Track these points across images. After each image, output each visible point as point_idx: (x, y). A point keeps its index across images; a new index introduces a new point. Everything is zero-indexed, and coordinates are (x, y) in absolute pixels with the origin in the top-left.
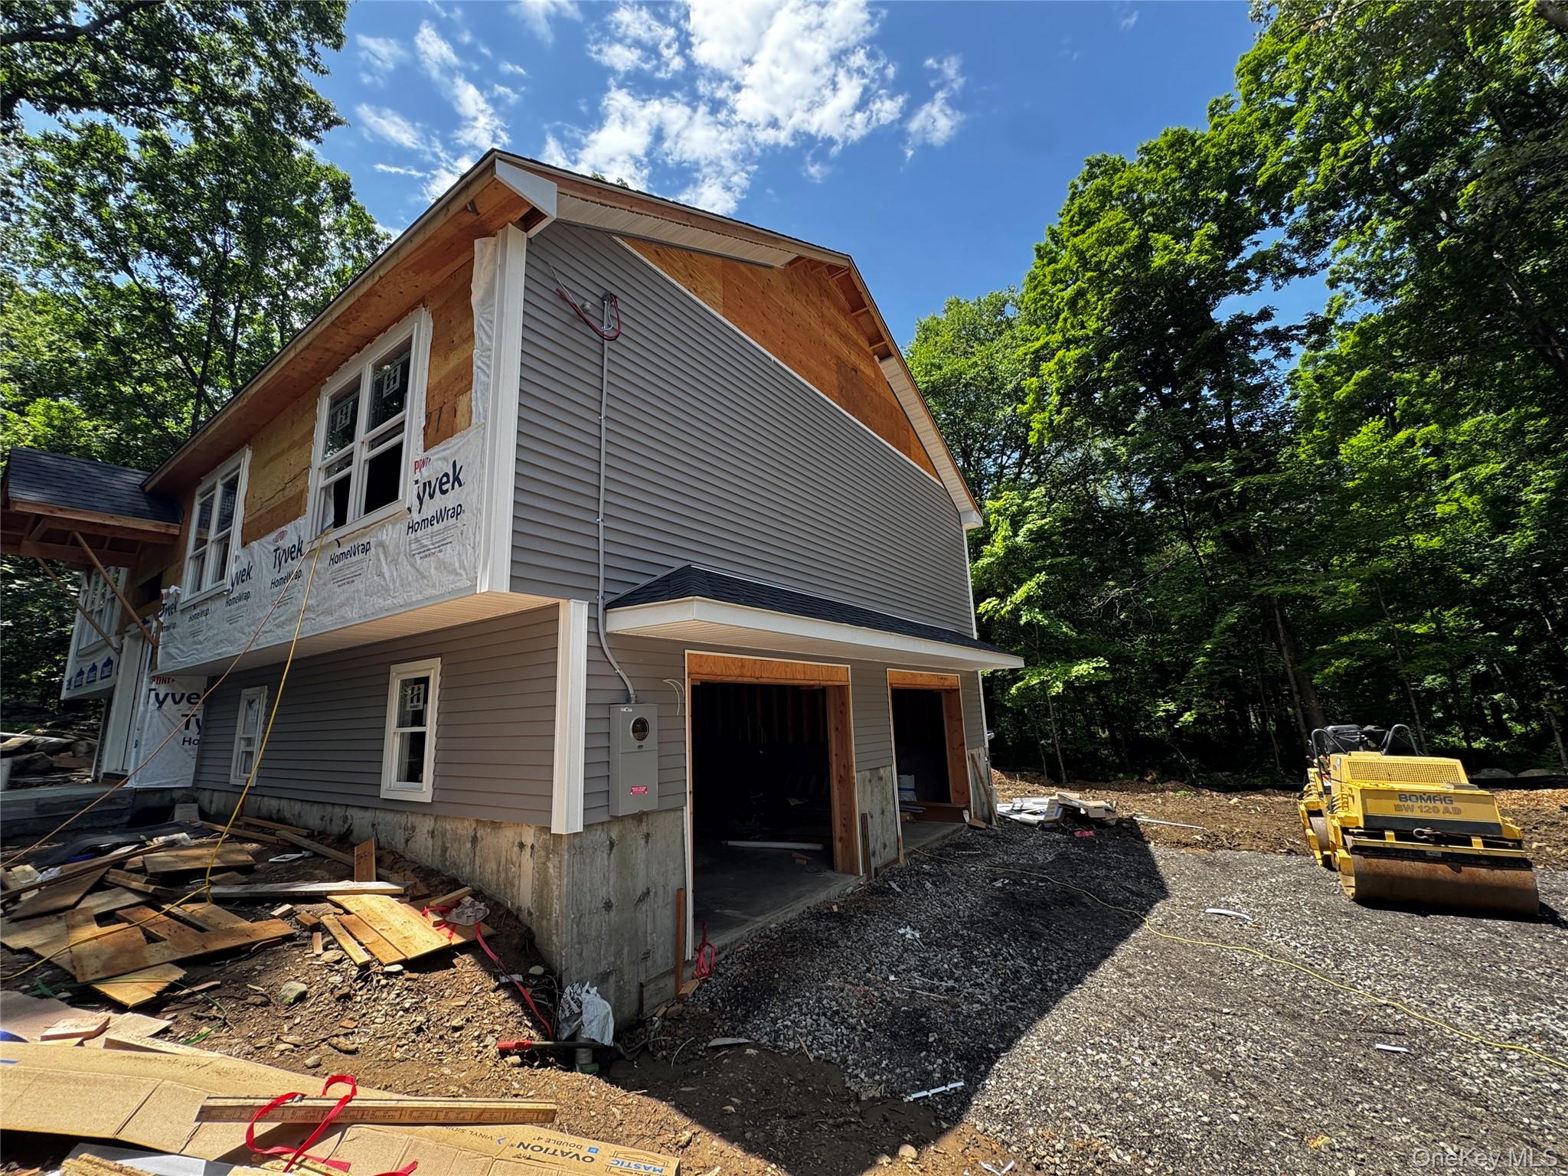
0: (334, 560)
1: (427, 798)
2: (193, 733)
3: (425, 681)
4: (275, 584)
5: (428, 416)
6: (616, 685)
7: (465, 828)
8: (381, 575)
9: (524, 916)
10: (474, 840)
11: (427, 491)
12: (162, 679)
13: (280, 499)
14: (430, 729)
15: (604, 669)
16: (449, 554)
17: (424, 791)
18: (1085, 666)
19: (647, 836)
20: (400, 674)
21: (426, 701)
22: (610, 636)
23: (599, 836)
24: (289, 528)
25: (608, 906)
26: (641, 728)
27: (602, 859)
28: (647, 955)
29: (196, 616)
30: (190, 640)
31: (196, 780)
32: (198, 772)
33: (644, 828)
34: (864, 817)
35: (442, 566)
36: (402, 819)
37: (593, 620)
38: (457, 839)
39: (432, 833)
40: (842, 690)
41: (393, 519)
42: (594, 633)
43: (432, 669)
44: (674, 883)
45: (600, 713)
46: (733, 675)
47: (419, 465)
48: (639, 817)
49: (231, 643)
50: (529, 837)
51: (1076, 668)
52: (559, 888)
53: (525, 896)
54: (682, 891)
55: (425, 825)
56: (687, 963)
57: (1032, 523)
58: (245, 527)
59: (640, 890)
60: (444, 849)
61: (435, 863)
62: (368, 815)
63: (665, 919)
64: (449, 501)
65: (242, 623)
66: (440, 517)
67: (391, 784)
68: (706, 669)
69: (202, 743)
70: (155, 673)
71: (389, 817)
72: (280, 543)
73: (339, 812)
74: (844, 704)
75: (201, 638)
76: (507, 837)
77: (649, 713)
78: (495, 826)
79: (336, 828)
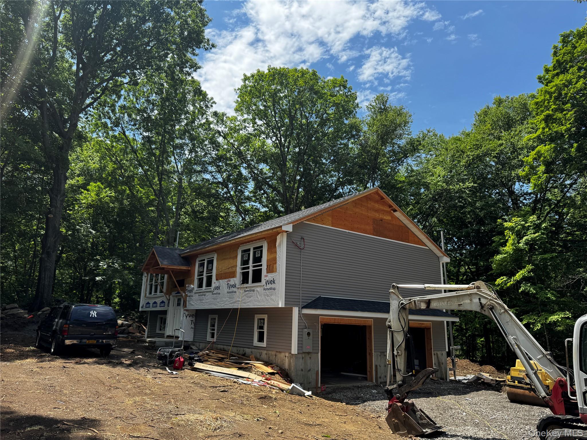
0: (245, 291)
1: (265, 346)
2: (193, 326)
3: (264, 319)
4: (228, 292)
5: (267, 266)
6: (303, 324)
7: (274, 353)
8: (258, 297)
9: (286, 370)
10: (276, 355)
11: (267, 282)
12: (187, 310)
13: (228, 271)
14: (265, 330)
15: (302, 321)
16: (273, 297)
17: (264, 344)
18: (556, 317)
19: (310, 358)
20: (257, 317)
21: (264, 324)
22: (303, 314)
23: (300, 356)
24: (232, 279)
25: (302, 370)
26: (309, 334)
27: (301, 360)
28: (310, 383)
29: (201, 295)
30: (199, 301)
31: (194, 339)
32: (194, 337)
33: (310, 356)
34: (376, 366)
35: (271, 299)
36: (259, 351)
37: (299, 311)
38: (272, 355)
39: (266, 354)
40: (370, 327)
41: (260, 286)
42: (299, 314)
43: (265, 317)
44: (316, 369)
45: (301, 330)
46: (332, 322)
47: (266, 276)
48: (309, 353)
49: (215, 305)
50: (287, 355)
51: (552, 317)
52: (293, 364)
53: (286, 366)
54: (318, 371)
55: (265, 352)
56: (319, 387)
57: (530, 236)
58: (217, 275)
59: (309, 369)
60: (269, 357)
61: (267, 360)
62: (250, 350)
63: (314, 376)
64: (273, 286)
65: (218, 300)
66: (271, 289)
67: (256, 343)
68: (325, 321)
69: (195, 329)
70: (185, 309)
71: (256, 350)
72: (229, 283)
73: (242, 349)
74: (371, 331)
75: (203, 302)
76: (283, 355)
77: (310, 331)
78: (280, 352)
79: (241, 352)
